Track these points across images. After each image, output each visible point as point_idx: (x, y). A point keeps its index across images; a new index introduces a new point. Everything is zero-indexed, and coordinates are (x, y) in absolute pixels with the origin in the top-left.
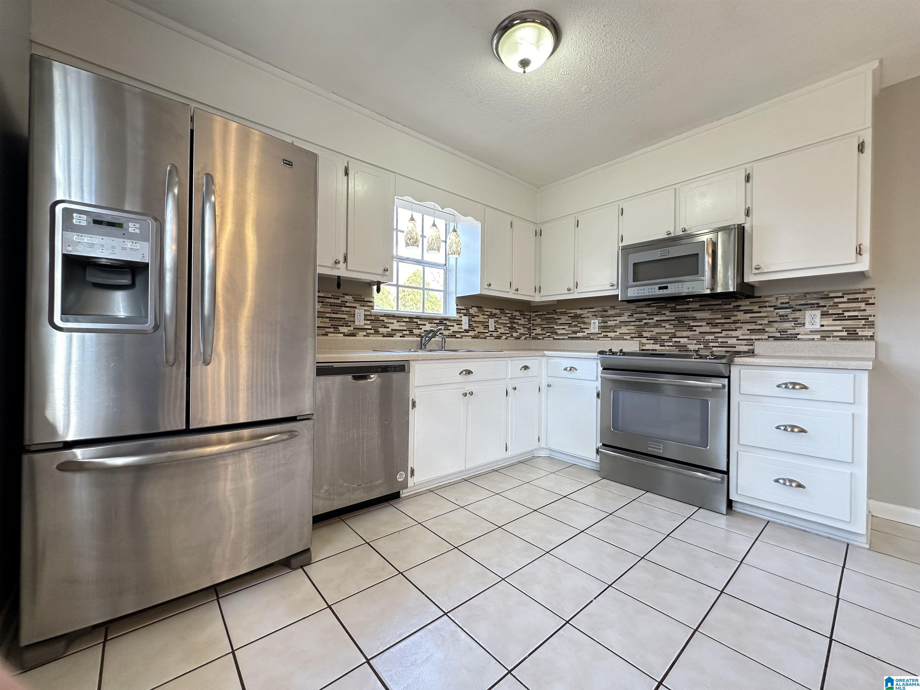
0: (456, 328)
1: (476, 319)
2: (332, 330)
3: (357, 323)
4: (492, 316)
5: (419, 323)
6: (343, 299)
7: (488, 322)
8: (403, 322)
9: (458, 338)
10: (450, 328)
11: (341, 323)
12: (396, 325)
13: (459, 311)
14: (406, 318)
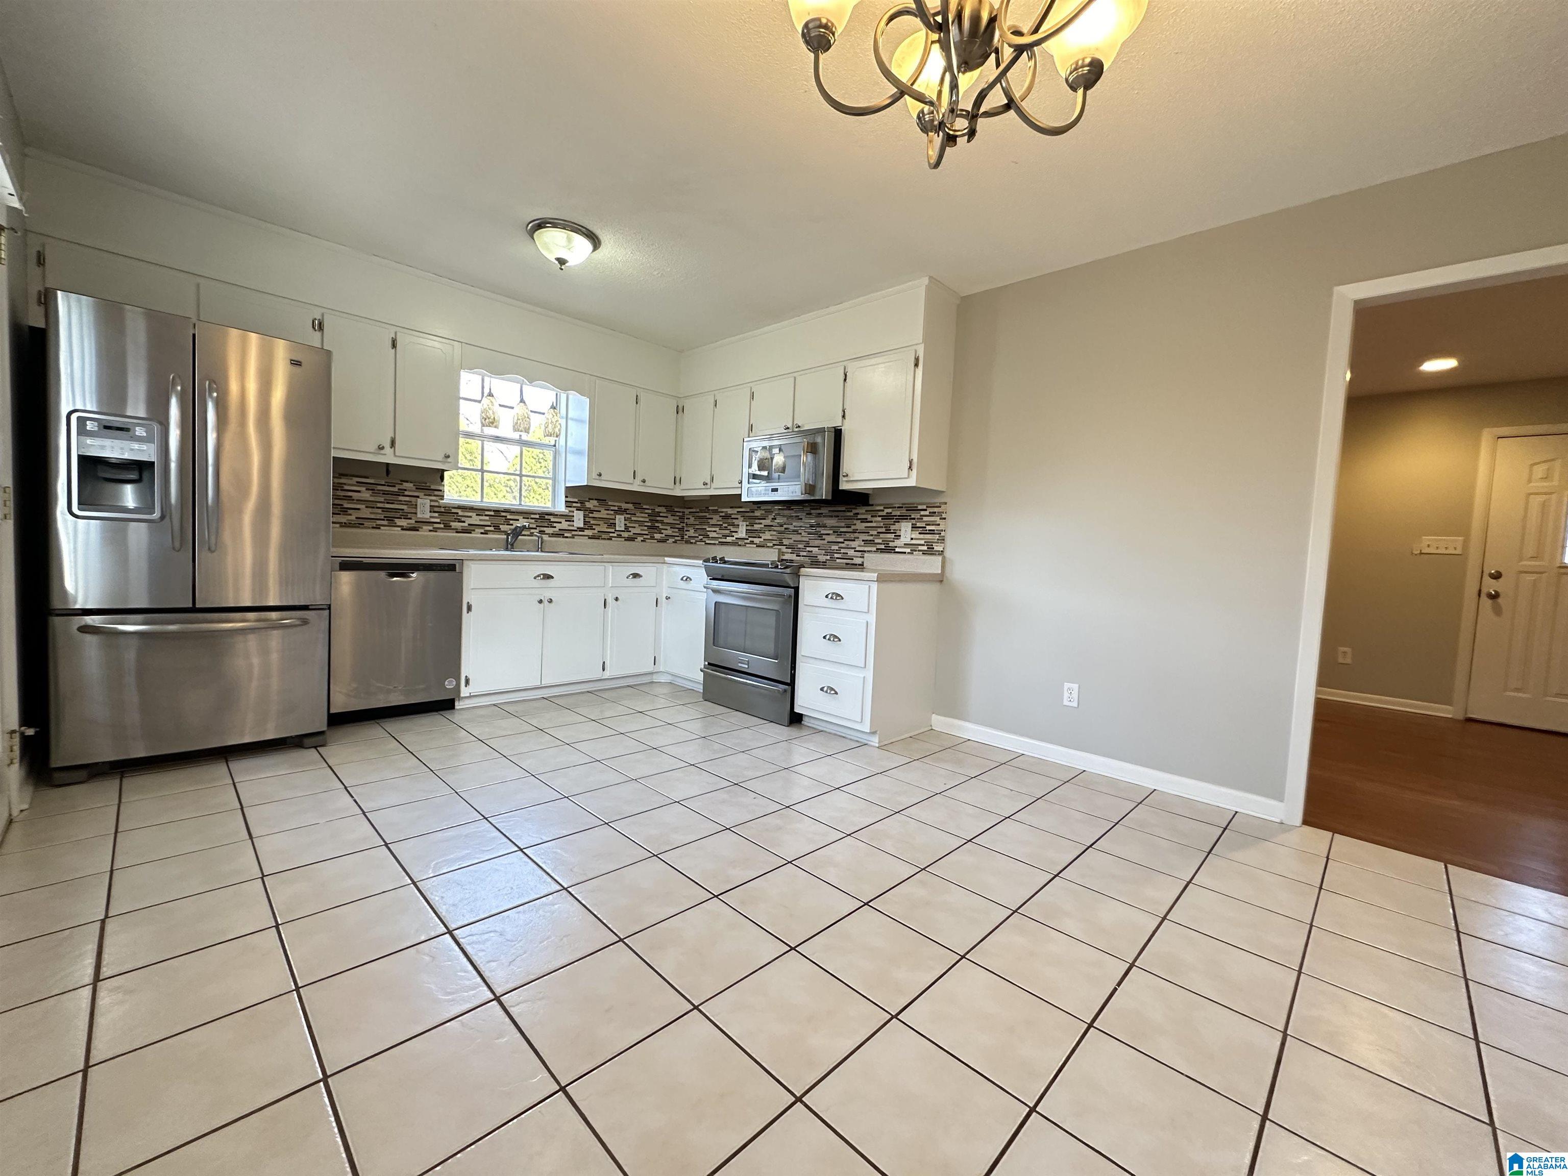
0: (565, 525)
1: (595, 515)
2: (385, 523)
3: (419, 515)
4: (620, 511)
5: (509, 517)
6: (401, 487)
7: (615, 519)
8: (486, 515)
9: (567, 537)
10: (555, 525)
11: (398, 515)
12: (475, 519)
13: (568, 504)
14: (490, 510)
